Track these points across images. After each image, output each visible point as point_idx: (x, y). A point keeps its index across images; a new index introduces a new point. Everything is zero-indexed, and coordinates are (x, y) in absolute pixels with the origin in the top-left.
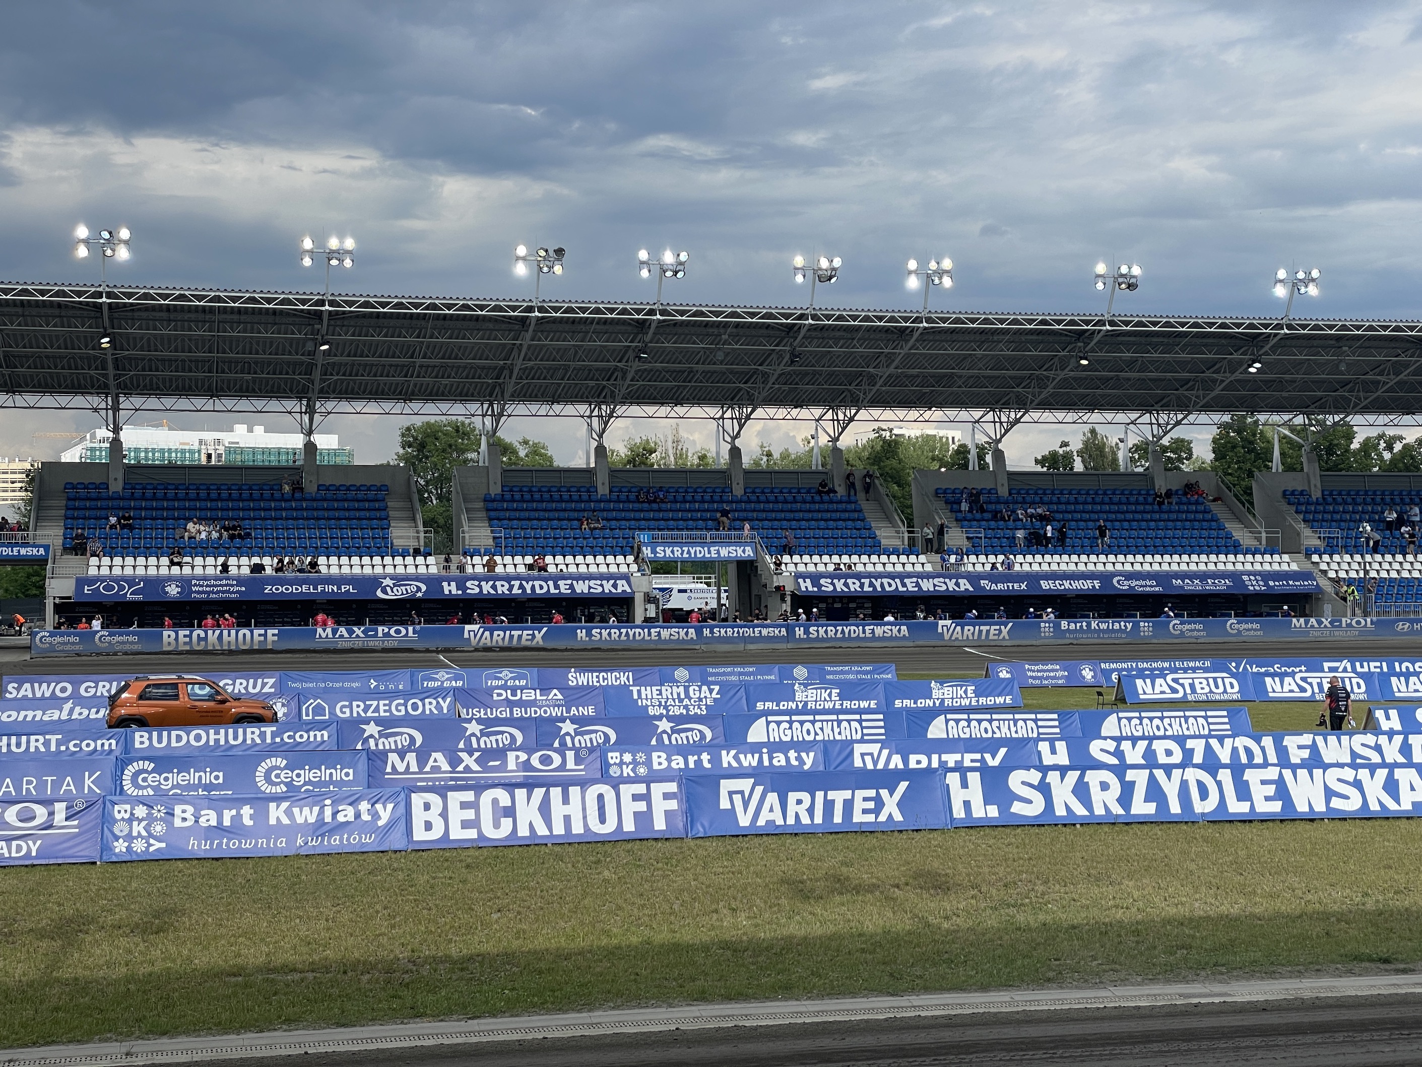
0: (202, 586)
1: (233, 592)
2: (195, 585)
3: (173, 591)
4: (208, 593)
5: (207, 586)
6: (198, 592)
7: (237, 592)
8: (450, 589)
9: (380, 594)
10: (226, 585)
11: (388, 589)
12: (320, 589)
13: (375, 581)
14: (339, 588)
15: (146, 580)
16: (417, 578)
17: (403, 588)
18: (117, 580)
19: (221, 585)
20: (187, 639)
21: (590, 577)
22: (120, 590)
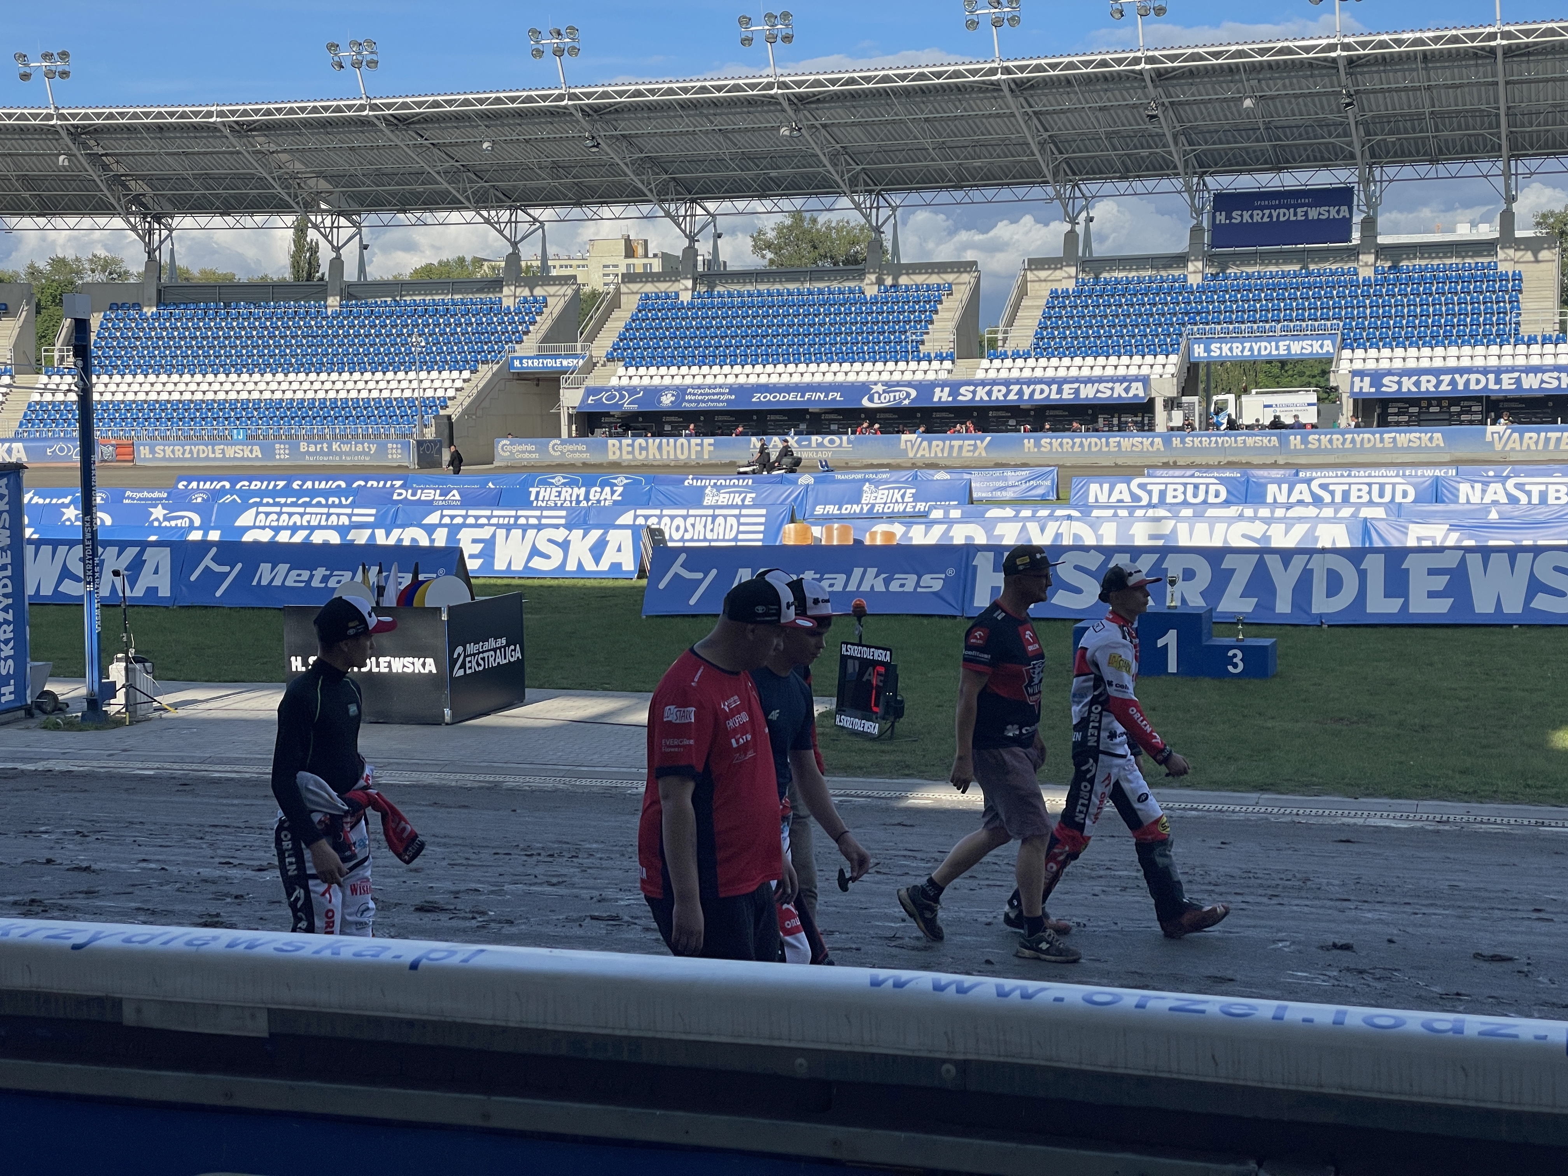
0: (695, 394)
1: (722, 401)
2: (690, 394)
3: (667, 400)
4: (698, 402)
5: (701, 394)
6: (691, 401)
7: (727, 401)
8: (942, 396)
9: (866, 403)
10: (717, 394)
11: (876, 396)
12: (807, 396)
13: (864, 389)
14: (826, 396)
15: (645, 389)
16: (909, 384)
17: (892, 395)
18: (620, 389)
19: (714, 394)
20: (630, 449)
21: (1100, 380)
22: (620, 400)
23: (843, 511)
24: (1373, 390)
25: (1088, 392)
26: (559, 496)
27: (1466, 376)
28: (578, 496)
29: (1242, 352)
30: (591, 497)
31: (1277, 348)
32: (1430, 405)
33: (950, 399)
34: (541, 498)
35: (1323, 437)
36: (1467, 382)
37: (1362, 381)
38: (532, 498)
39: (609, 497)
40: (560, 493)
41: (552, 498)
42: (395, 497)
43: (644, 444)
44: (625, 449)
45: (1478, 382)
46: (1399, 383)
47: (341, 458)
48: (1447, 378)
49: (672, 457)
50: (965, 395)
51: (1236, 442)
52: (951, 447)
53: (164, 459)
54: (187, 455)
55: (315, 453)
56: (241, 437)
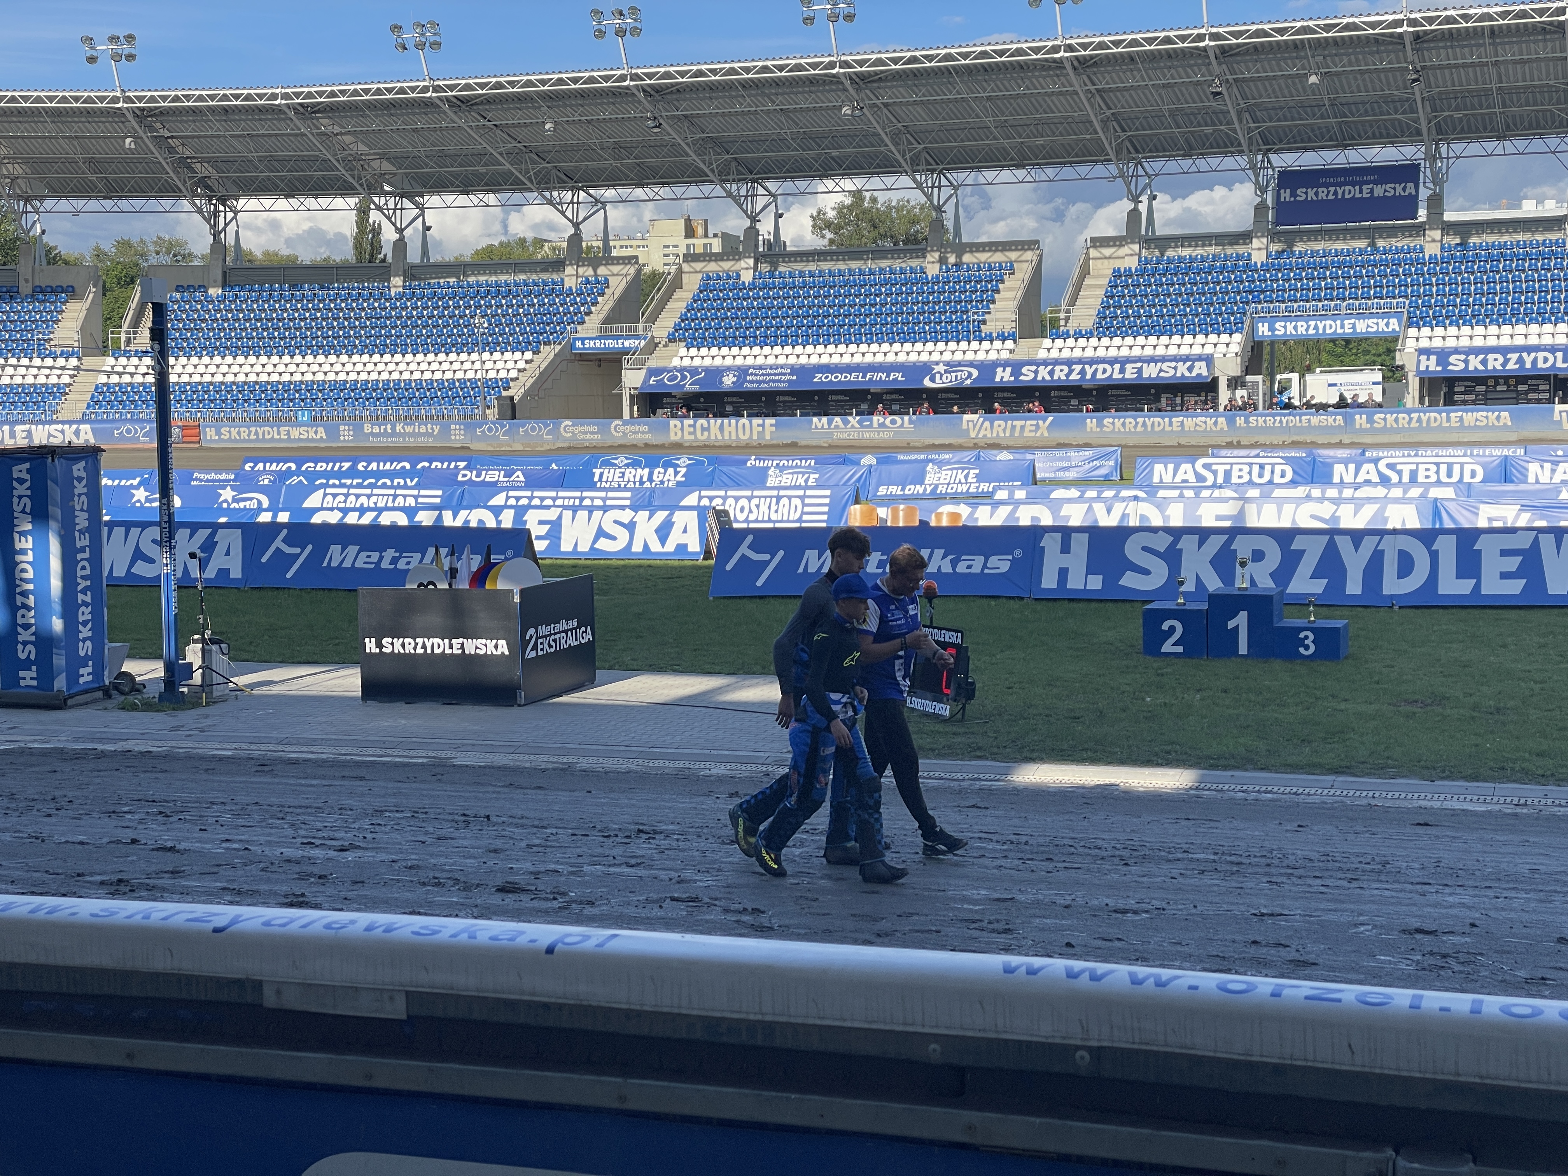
0: (756, 375)
1: (784, 382)
2: (752, 374)
3: (729, 381)
4: (759, 382)
5: (763, 375)
6: (752, 382)
7: (789, 381)
8: (1003, 376)
9: (927, 383)
10: (779, 374)
11: (938, 376)
12: (868, 376)
13: (926, 369)
14: (888, 376)
15: (707, 370)
16: (971, 364)
17: (954, 375)
18: (682, 370)
19: (775, 375)
20: (692, 429)
21: (1164, 359)
22: (681, 380)
23: (907, 492)
24: (1439, 368)
25: (1150, 372)
26: (623, 477)
27: (1533, 355)
28: (641, 477)
29: (1307, 330)
30: (655, 478)
31: (1342, 327)
32: (1497, 383)
33: (1012, 379)
34: (604, 479)
35: (1388, 416)
36: (1535, 361)
37: (1428, 359)
38: (596, 479)
39: (672, 478)
40: (623, 473)
41: (616, 479)
42: (460, 478)
43: (706, 425)
44: (687, 430)
45: (1546, 360)
46: (1466, 362)
47: (404, 439)
48: (1514, 357)
49: (734, 437)
50: (1027, 375)
51: (1300, 421)
52: (1013, 427)
53: (230, 440)
54: (253, 437)
55: (379, 435)
56: (305, 419)
